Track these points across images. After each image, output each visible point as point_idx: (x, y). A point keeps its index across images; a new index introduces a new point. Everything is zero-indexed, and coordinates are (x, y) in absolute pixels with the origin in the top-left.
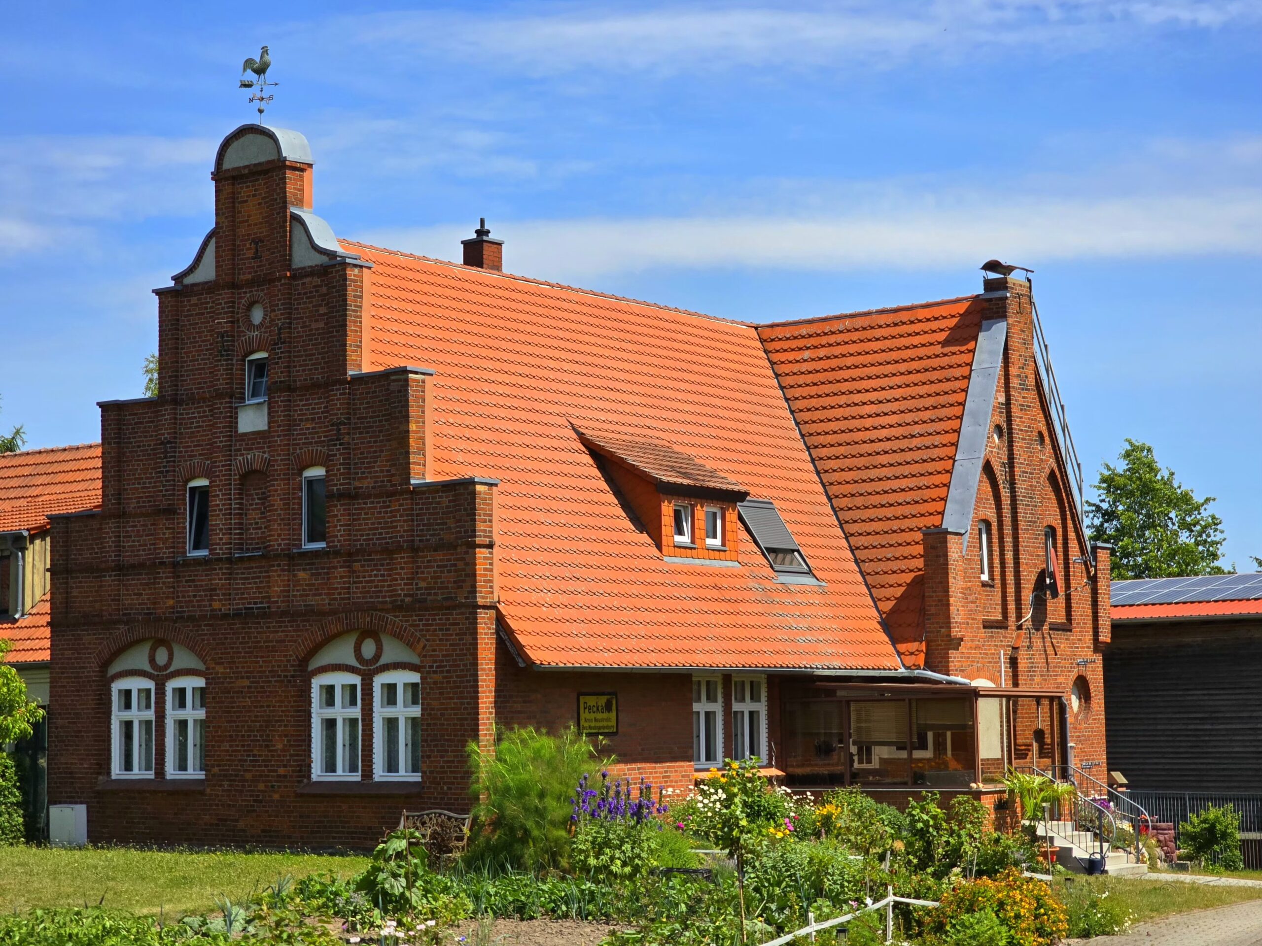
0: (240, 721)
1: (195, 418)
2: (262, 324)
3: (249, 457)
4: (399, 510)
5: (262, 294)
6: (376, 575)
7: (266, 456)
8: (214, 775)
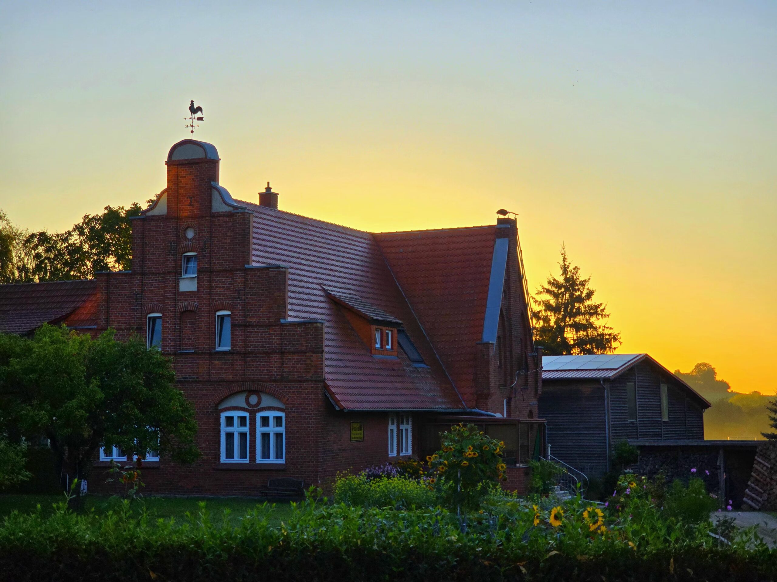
2: (194, 238)
3: (186, 304)
4: (274, 334)
5: (193, 223)
6: (259, 364)
7: (196, 304)
8: (165, 460)
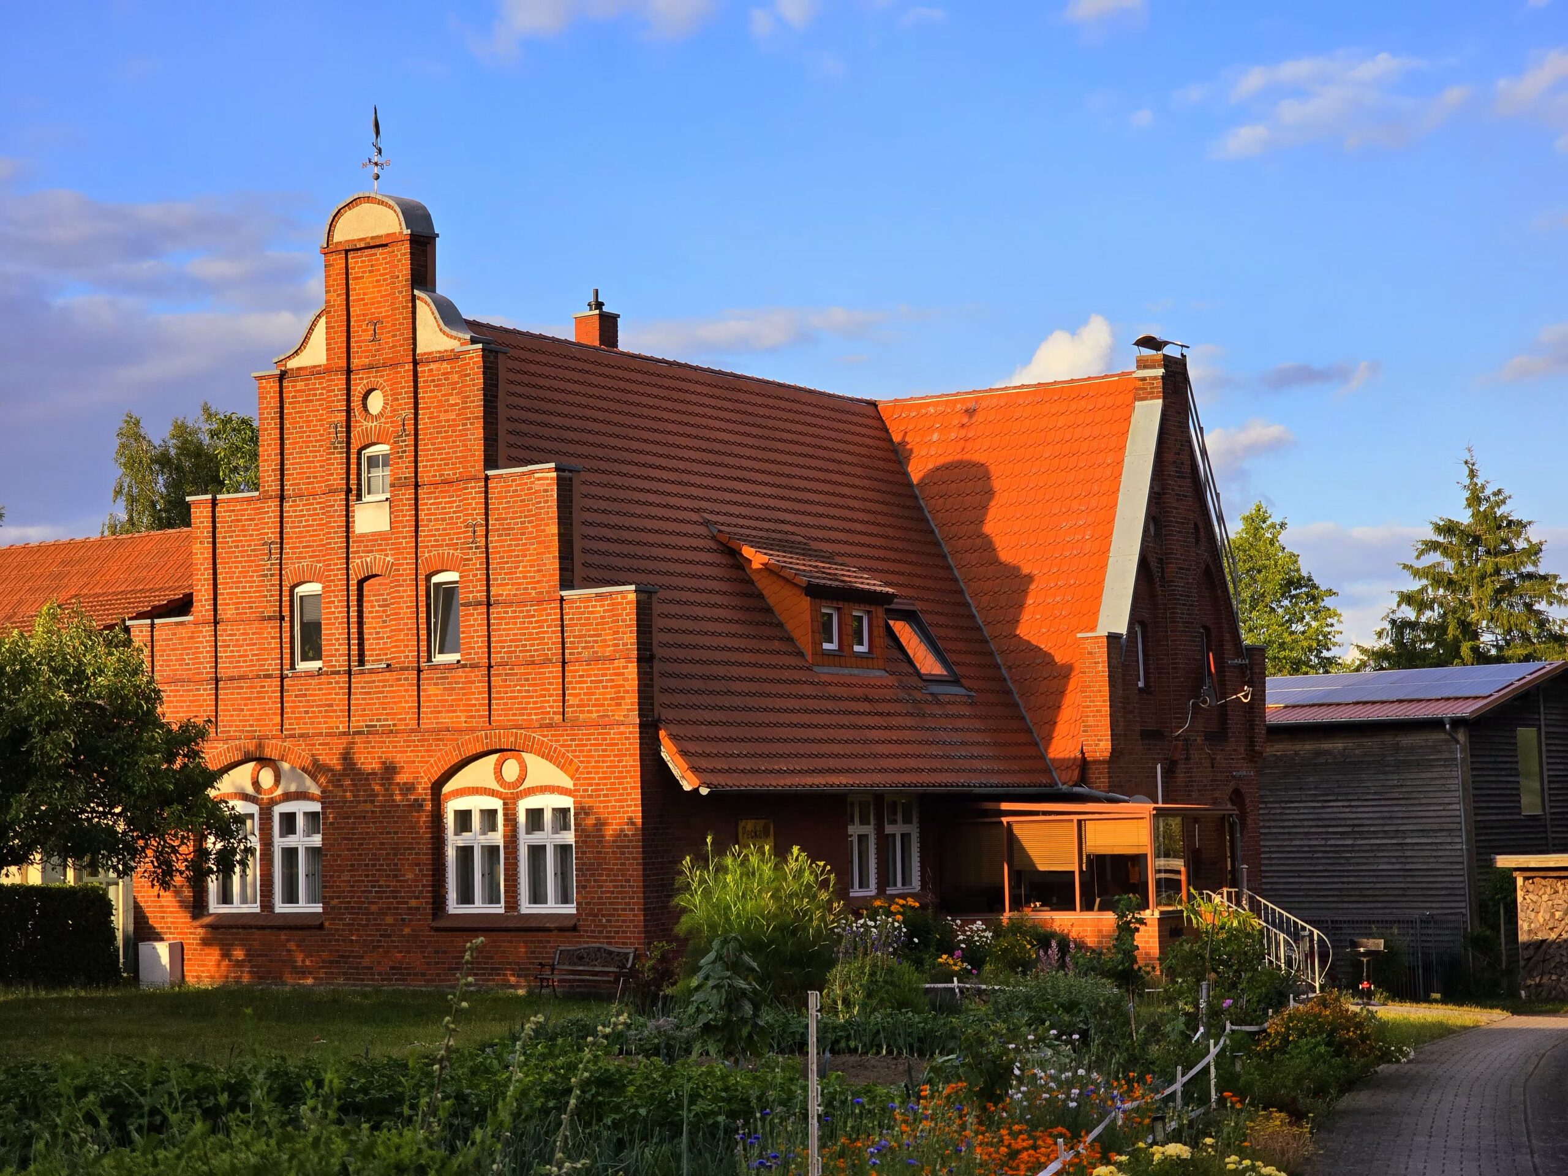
0: (364, 849)
1: (304, 516)
2: (381, 414)
3: (368, 560)
5: (381, 380)
6: (519, 691)
7: (388, 559)
8: (333, 908)
